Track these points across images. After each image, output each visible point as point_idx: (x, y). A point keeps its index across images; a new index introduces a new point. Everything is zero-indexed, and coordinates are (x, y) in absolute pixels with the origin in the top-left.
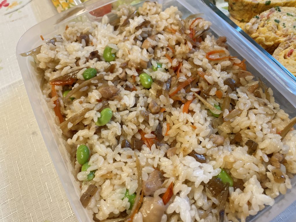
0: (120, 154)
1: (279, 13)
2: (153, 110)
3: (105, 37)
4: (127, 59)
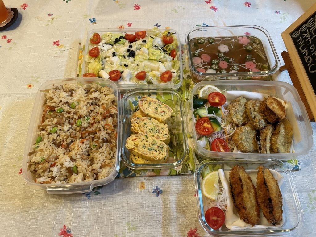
0: (50, 145)
1: (149, 120)
2: (72, 136)
3: (79, 95)
4: (78, 111)
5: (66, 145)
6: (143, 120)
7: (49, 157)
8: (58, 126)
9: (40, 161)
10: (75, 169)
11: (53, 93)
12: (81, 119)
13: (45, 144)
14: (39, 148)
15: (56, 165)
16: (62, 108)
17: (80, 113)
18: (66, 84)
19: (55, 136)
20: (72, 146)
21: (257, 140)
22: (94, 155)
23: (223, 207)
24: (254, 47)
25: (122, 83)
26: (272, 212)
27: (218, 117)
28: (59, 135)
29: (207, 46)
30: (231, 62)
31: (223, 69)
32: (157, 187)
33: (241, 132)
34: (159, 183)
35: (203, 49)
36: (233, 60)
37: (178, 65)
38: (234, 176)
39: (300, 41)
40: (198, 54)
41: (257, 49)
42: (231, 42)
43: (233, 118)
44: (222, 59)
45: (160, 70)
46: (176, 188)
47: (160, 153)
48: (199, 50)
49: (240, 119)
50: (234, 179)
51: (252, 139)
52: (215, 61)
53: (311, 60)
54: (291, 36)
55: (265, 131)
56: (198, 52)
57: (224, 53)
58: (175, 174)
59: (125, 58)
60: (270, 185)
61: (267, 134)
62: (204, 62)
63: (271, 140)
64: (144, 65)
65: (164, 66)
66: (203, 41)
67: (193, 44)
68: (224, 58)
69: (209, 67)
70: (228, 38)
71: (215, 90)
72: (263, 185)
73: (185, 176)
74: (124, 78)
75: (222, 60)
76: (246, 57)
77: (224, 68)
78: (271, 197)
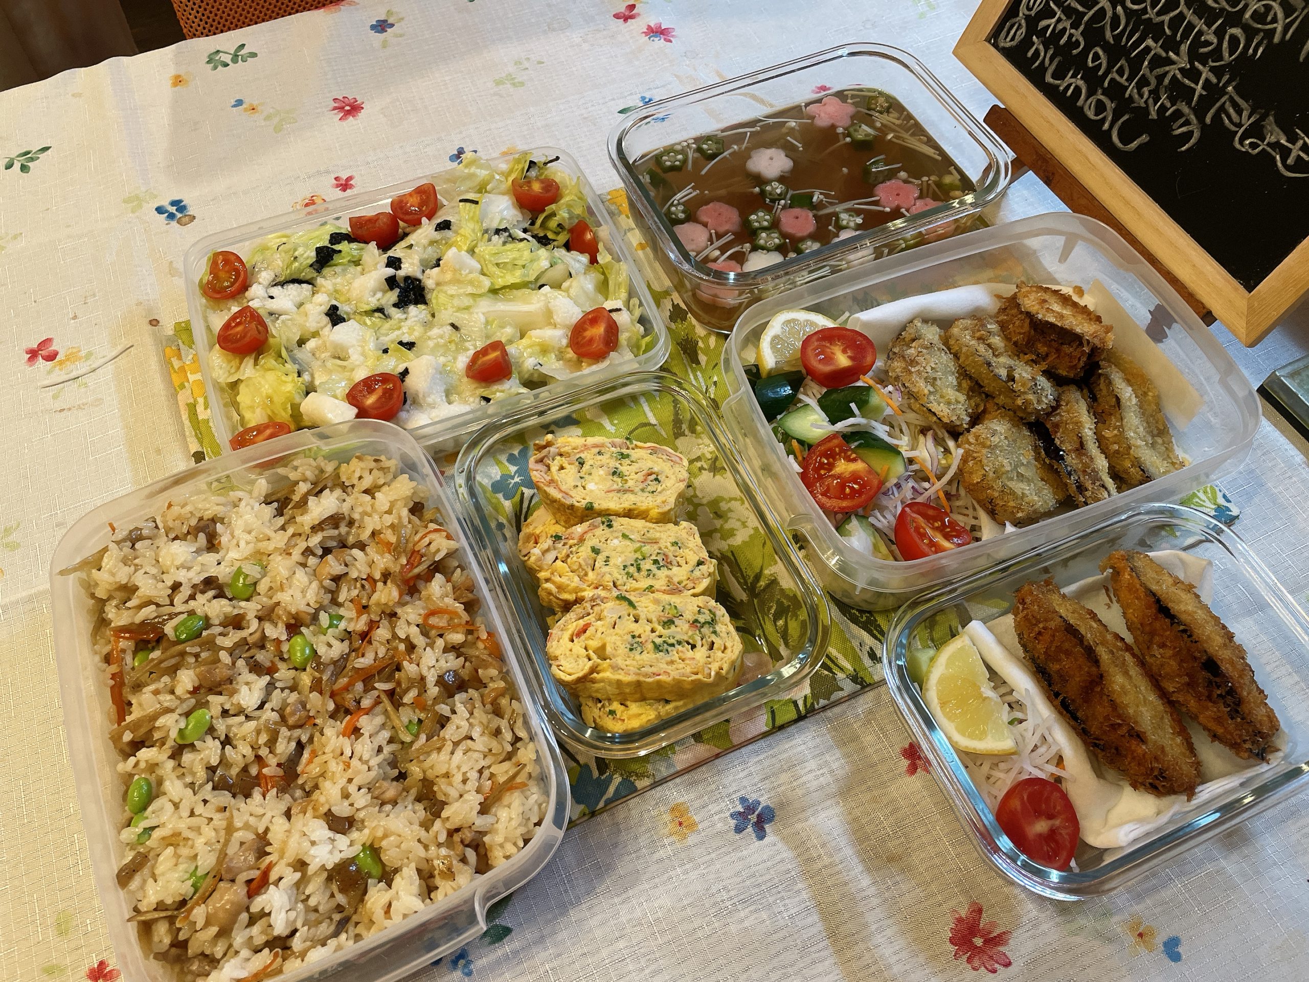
0: (205, 802)
1: (607, 530)
2: (291, 721)
3: (249, 533)
4: (275, 600)
5: (280, 772)
6: (582, 540)
7: (223, 855)
8: (211, 698)
9: (186, 889)
10: (367, 863)
11: (125, 561)
12: (303, 629)
13: (176, 806)
14: (156, 834)
15: (273, 876)
16: (192, 613)
17: (289, 608)
18: (170, 506)
19: (211, 750)
20: (308, 768)
21: (1051, 459)
22: (432, 767)
23: (1052, 769)
24: (878, 125)
25: (419, 419)
26: (1237, 712)
27: (874, 423)
28: (227, 741)
29: (703, 172)
30: (820, 206)
31: (803, 239)
32: (743, 800)
33: (984, 451)
34: (745, 782)
35: (694, 188)
36: (826, 196)
37: (623, 278)
38: (1041, 625)
39: (1037, 53)
40: (683, 212)
41: (893, 131)
42: (784, 130)
43: (935, 407)
44: (783, 202)
45: (557, 318)
46: (823, 774)
47: (711, 647)
48: (679, 196)
49: (958, 402)
50: (1047, 637)
51: (1033, 462)
52: (759, 218)
53: (1110, 105)
54: (995, 46)
55: (1063, 414)
56: (679, 204)
57: (781, 179)
58: (793, 715)
59: (387, 317)
60: (1182, 607)
61: (1079, 424)
62: (719, 236)
63: (1101, 441)
64: (482, 319)
65: (569, 296)
66: (680, 157)
67: (649, 180)
68: (788, 196)
69: (748, 246)
70: (771, 121)
71: (812, 324)
72: (1156, 619)
73: (837, 710)
74: (421, 396)
75: (784, 207)
76: (867, 172)
77: (805, 233)
78: (1211, 651)
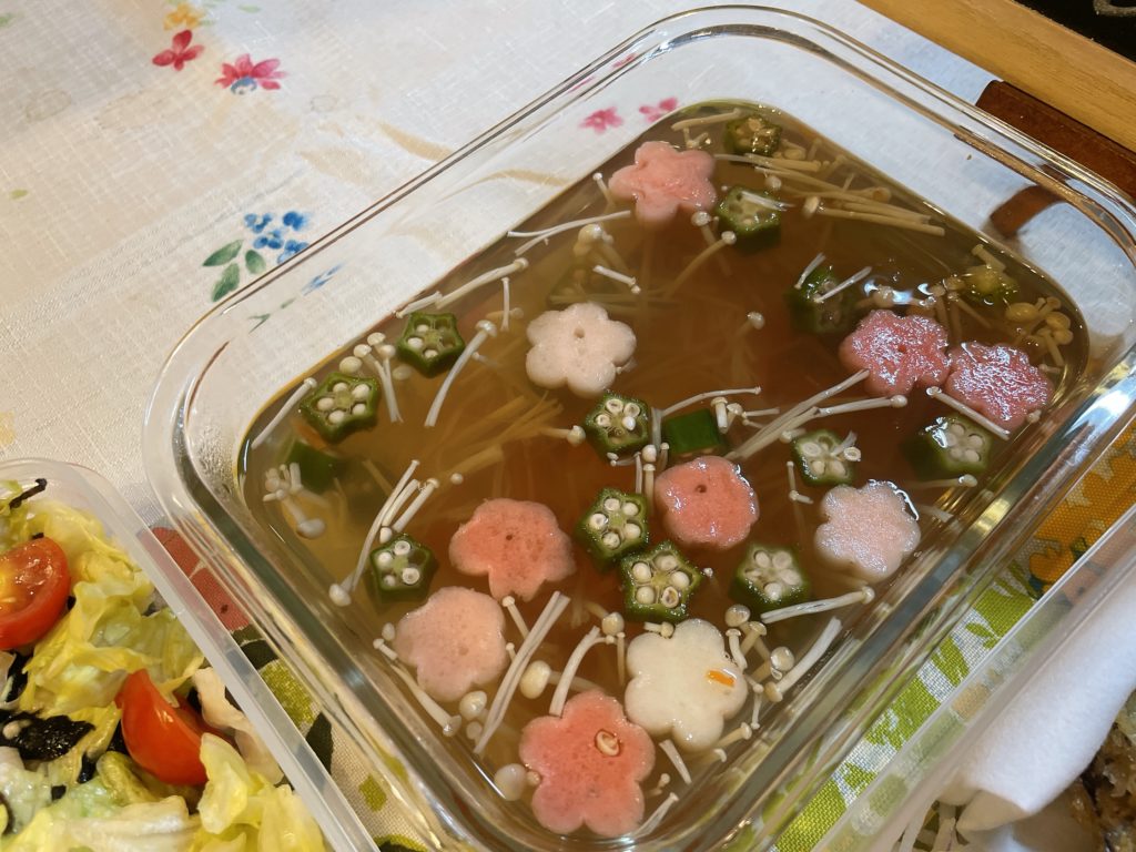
29: (430, 418)
31: (740, 554)
35: (421, 476)
36: (745, 402)
40: (414, 560)
41: (812, 189)
44: (650, 451)
48: (387, 513)
52: (615, 520)
56: (395, 537)
57: (623, 385)
62: (531, 610)
66: (361, 390)
67: (296, 484)
68: (656, 429)
69: (613, 621)
70: (540, 234)
